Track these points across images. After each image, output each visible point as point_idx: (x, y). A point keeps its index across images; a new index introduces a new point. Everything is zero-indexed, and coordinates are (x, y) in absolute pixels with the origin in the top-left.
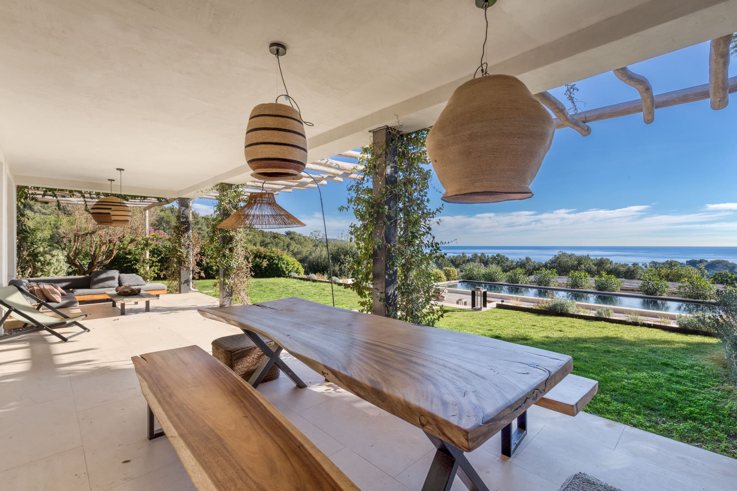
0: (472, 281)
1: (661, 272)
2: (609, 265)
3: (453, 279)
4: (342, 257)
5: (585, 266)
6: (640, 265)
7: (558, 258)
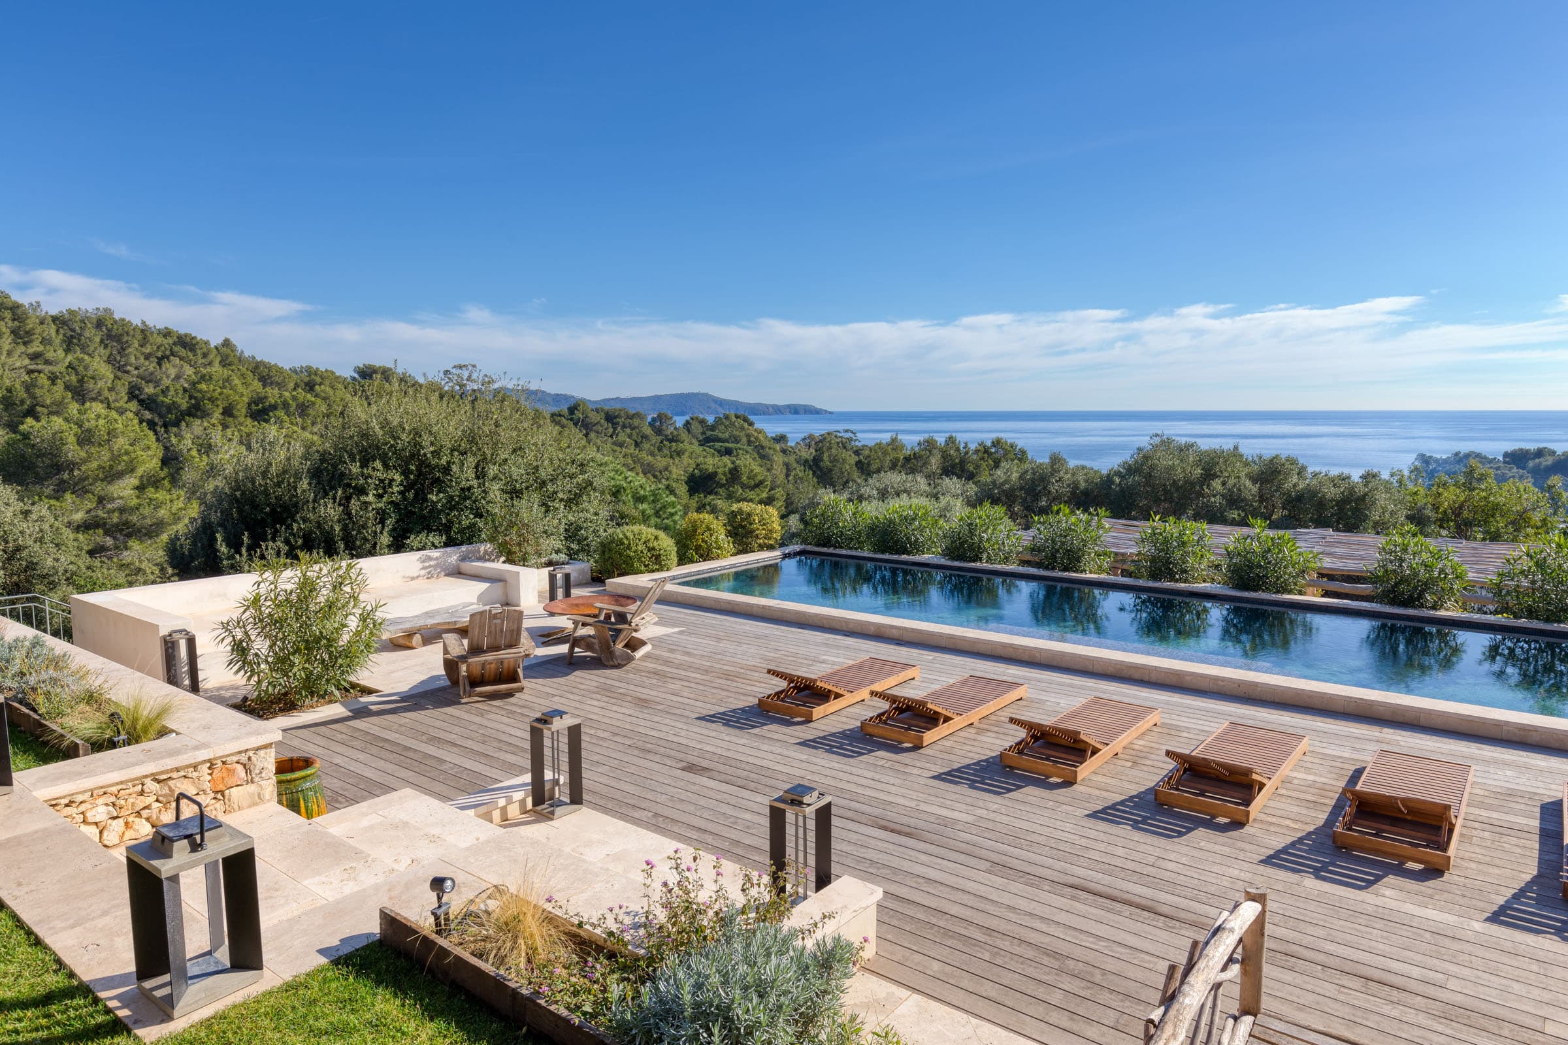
0: (831, 550)
1: (1442, 498)
2: (1295, 479)
3: (761, 548)
4: (355, 468)
5: (1224, 484)
6: (1385, 475)
7: (1146, 457)
